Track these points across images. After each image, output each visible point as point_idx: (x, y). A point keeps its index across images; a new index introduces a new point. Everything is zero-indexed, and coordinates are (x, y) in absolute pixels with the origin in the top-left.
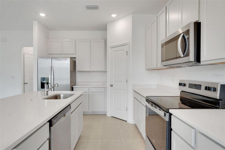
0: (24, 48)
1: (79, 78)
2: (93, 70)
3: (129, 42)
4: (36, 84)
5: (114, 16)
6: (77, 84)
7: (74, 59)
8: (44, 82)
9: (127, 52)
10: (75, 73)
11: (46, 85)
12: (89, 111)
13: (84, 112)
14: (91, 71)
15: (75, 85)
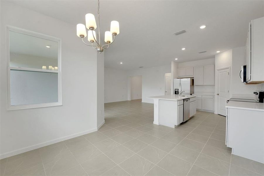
0: (166, 74)
1: (196, 89)
2: (205, 84)
3: (230, 67)
4: (172, 92)
5: (218, 52)
6: (194, 93)
7: (193, 79)
8: (177, 91)
9: (229, 73)
10: (194, 87)
11: (177, 92)
12: (202, 109)
13: (197, 109)
14: (204, 85)
15: (193, 93)
